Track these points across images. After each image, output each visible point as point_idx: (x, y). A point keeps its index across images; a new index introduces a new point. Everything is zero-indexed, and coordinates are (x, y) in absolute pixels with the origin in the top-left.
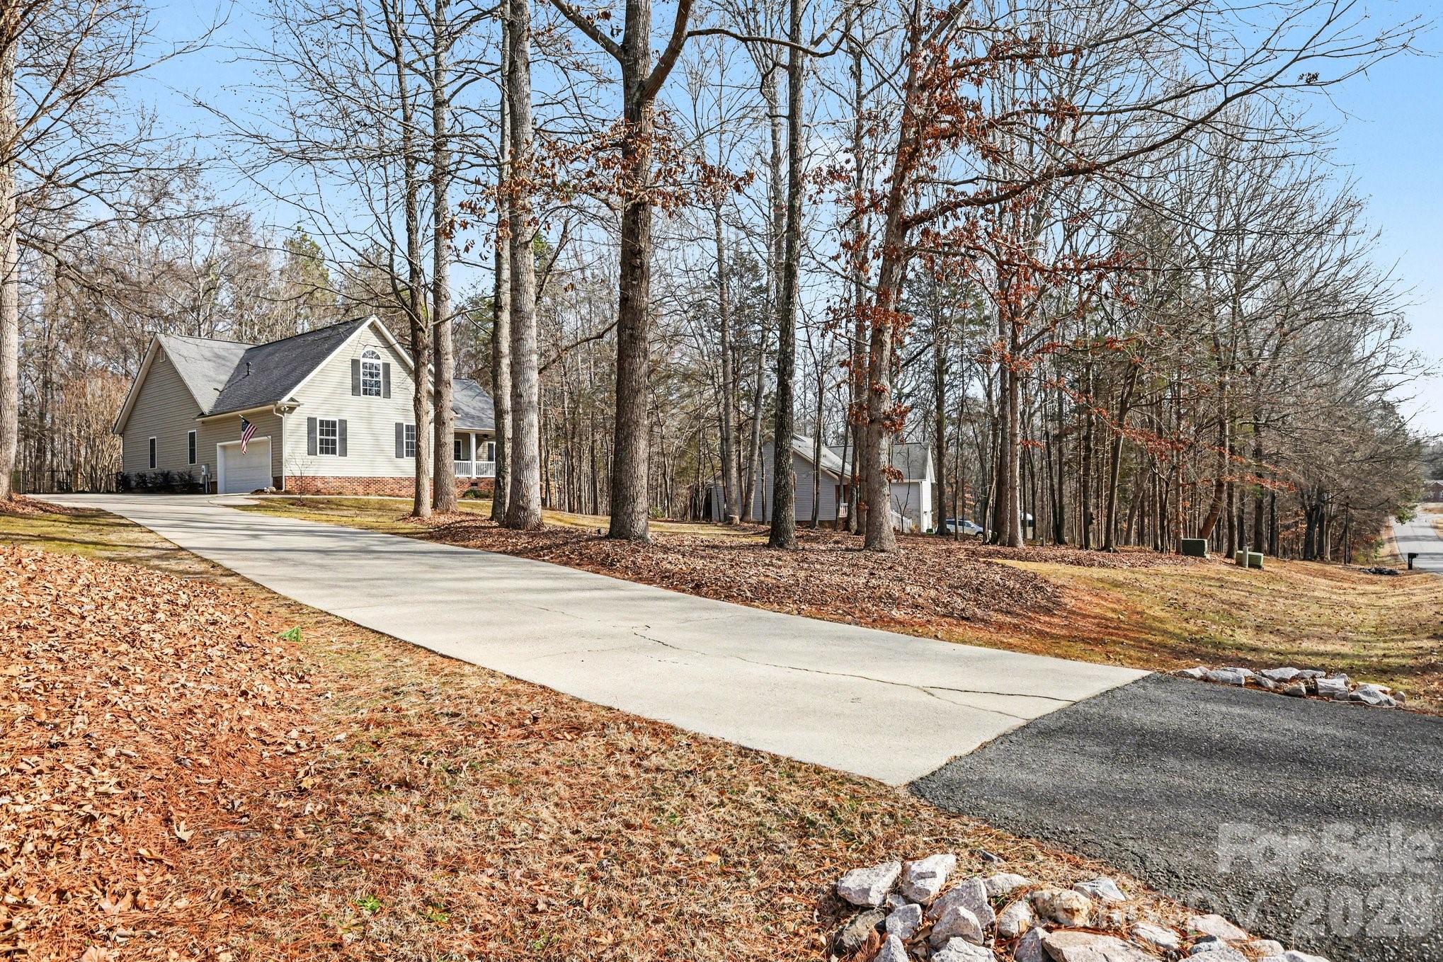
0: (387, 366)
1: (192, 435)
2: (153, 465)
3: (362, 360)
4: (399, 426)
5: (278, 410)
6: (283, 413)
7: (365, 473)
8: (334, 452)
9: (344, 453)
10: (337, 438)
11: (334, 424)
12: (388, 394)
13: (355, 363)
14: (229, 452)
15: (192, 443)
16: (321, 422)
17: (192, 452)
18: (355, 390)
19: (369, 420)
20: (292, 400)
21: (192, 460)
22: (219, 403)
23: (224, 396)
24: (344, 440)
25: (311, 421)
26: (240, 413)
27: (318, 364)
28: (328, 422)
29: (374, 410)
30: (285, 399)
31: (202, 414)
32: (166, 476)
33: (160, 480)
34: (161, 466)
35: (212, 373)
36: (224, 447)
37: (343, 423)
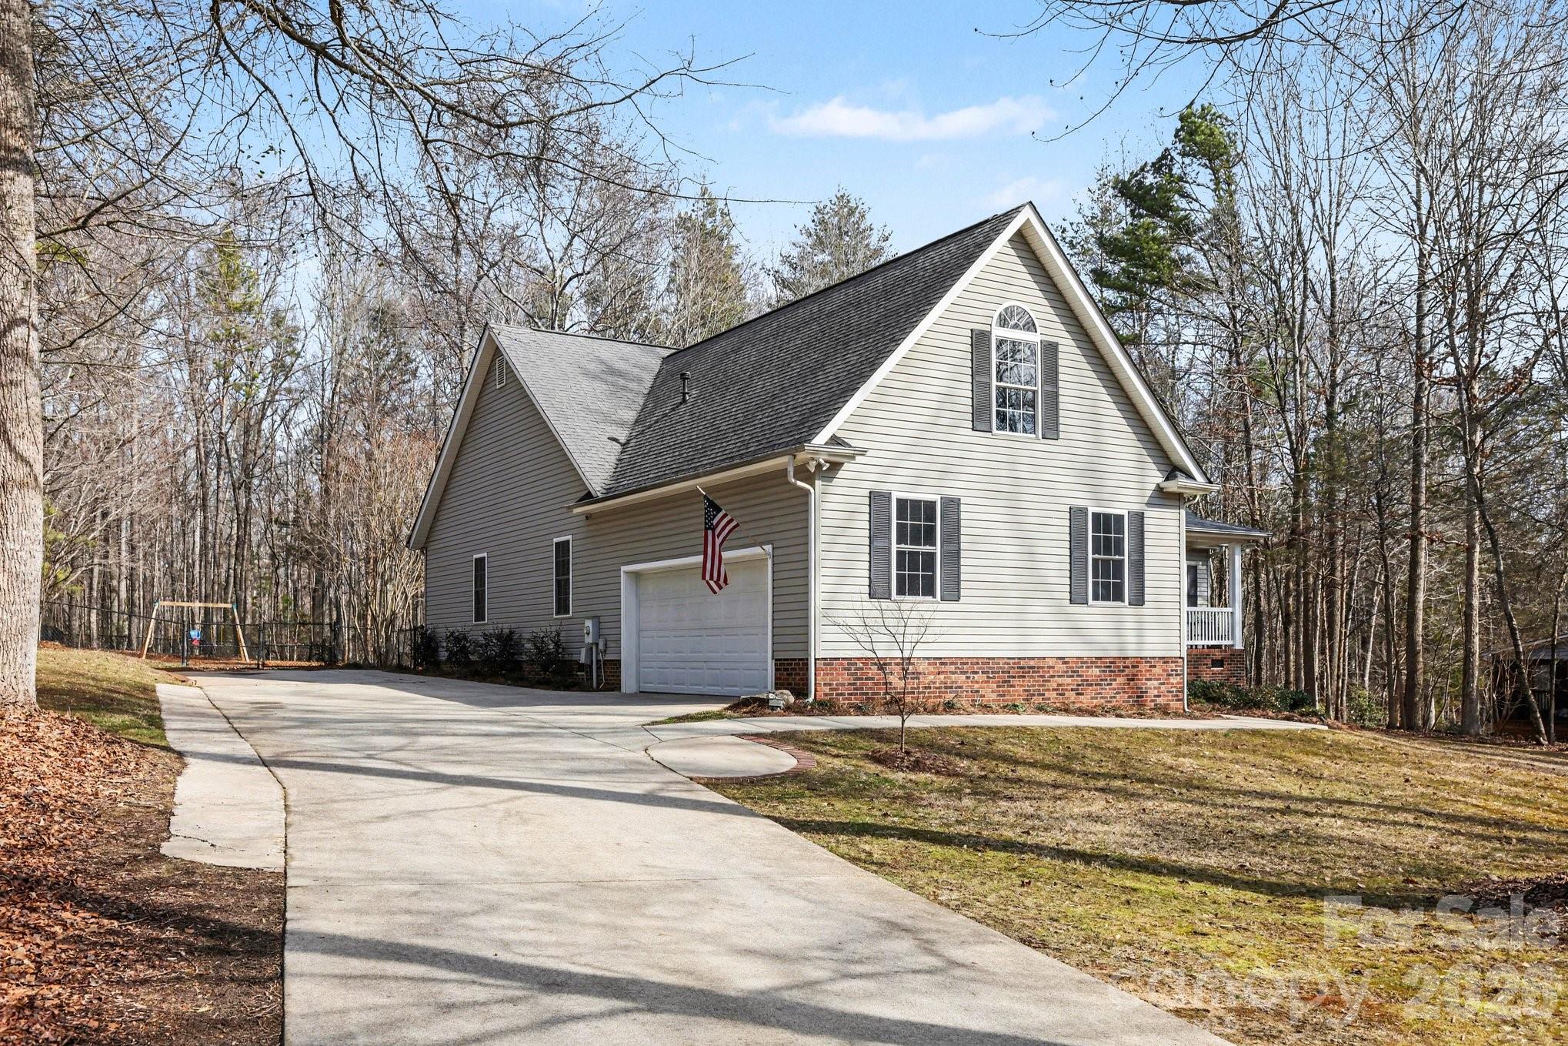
0: (1051, 350)
1: (562, 548)
2: (480, 615)
3: (998, 332)
4: (1076, 514)
5: (803, 473)
6: (810, 479)
7: (1003, 646)
8: (929, 591)
9: (953, 593)
10: (938, 550)
11: (930, 506)
12: (1052, 430)
13: (980, 340)
14: (650, 588)
15: (562, 567)
16: (901, 503)
17: (562, 587)
18: (979, 417)
19: (1011, 498)
20: (835, 440)
21: (562, 606)
22: (622, 469)
23: (631, 456)
24: (954, 557)
25: (877, 499)
26: (698, 484)
27: (896, 342)
28: (916, 504)
29: (1024, 472)
30: (821, 438)
31: (588, 497)
32: (508, 641)
33: (494, 650)
34: (496, 620)
35: (605, 407)
36: (637, 576)
37: (952, 505)
